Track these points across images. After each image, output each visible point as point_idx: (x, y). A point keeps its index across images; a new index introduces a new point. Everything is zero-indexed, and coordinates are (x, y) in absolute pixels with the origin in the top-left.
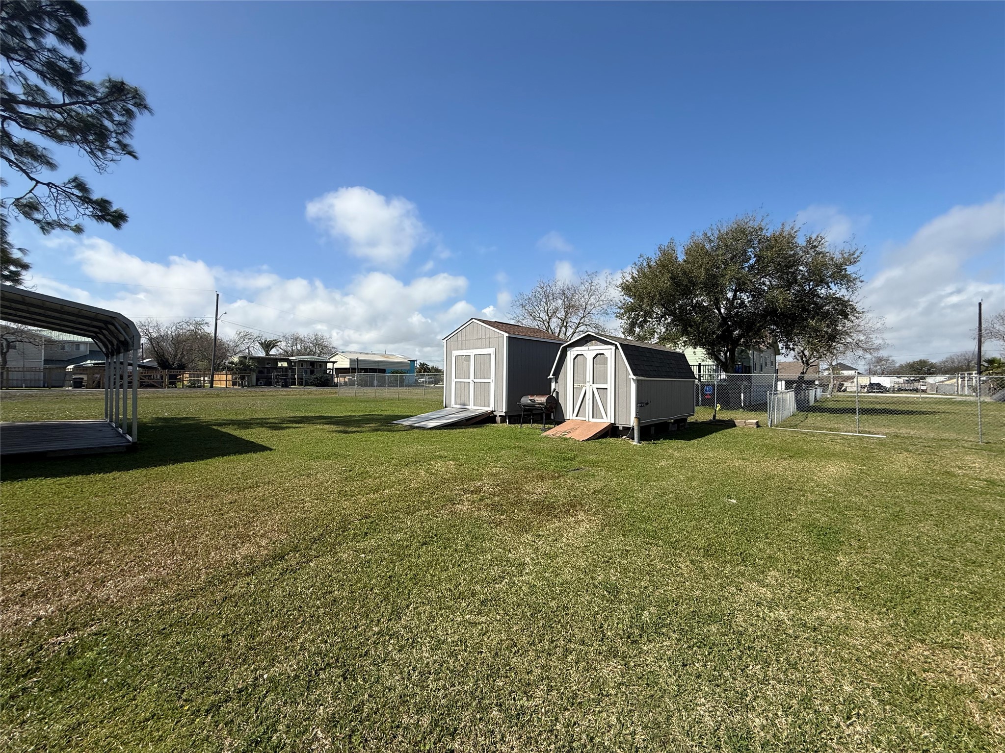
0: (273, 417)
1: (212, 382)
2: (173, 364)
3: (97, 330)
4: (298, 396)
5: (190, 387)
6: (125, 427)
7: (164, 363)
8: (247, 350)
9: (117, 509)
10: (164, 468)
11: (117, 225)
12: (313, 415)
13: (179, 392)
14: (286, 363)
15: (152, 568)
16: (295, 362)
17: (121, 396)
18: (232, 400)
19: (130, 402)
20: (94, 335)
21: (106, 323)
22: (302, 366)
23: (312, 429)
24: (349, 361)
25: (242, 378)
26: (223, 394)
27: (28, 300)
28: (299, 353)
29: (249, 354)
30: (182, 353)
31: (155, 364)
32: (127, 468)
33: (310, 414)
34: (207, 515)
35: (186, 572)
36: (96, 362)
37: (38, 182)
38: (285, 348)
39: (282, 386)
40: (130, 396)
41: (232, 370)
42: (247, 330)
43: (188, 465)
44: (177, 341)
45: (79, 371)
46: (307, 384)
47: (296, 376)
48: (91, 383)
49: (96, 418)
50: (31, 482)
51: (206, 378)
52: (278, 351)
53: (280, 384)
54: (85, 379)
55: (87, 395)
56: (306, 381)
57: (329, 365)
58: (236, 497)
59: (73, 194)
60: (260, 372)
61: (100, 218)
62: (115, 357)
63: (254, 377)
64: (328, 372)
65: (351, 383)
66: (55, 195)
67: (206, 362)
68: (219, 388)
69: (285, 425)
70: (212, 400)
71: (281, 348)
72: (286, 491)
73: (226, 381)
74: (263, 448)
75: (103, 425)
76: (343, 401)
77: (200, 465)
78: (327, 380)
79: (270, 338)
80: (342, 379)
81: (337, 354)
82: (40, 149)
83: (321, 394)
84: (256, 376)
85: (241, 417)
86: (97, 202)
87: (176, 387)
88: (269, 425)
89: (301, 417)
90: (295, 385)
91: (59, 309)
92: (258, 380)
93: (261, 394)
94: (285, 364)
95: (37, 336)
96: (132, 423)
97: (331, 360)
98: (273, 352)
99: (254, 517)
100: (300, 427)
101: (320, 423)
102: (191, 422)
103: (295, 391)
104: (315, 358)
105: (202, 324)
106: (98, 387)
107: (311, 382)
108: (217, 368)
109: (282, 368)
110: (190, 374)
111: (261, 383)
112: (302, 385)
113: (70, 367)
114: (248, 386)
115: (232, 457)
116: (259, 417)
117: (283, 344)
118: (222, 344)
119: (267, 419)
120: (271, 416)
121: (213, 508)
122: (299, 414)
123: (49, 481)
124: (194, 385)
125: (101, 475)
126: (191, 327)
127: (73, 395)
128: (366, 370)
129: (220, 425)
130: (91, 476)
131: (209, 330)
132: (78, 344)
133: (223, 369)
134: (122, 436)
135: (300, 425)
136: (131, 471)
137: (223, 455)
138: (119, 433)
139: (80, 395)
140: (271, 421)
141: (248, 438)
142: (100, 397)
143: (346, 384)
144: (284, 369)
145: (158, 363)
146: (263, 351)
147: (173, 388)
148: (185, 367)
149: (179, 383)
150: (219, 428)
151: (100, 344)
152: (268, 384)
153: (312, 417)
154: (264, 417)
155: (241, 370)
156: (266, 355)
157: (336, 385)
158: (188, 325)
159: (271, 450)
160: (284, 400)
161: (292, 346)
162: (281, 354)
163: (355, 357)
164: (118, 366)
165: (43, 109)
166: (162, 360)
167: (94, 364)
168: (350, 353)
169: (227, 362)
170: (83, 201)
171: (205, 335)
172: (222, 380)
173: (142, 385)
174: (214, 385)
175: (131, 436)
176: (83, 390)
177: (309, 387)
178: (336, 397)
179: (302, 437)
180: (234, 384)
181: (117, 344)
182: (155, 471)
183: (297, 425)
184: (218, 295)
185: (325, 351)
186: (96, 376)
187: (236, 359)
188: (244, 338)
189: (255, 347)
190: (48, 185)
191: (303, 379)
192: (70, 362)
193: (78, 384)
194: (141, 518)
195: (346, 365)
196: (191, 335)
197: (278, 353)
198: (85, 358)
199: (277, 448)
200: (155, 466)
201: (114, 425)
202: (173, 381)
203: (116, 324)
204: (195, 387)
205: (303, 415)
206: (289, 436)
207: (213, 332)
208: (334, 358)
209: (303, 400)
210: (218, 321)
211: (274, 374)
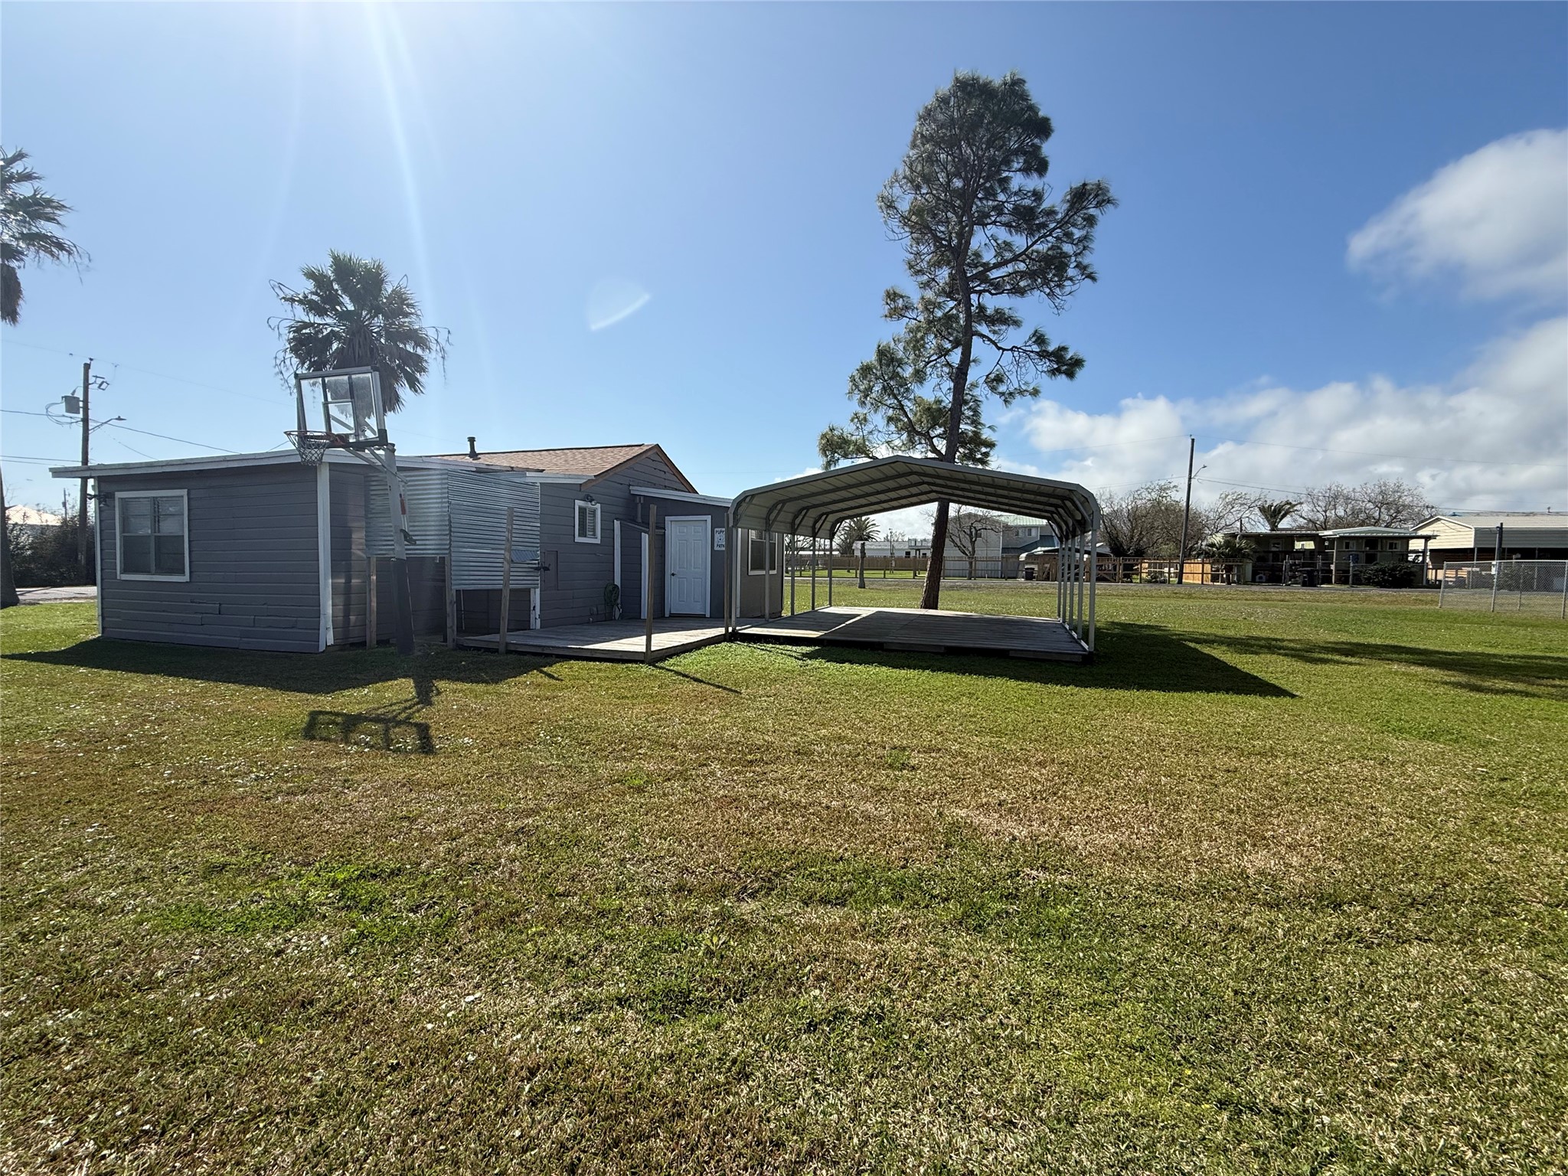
0: (1289, 638)
1: (1180, 575)
2: (1129, 550)
3: (1053, 509)
4: (1339, 604)
5: (1149, 582)
6: (1080, 630)
7: (1118, 549)
8: (1238, 524)
9: (1077, 734)
10: (1127, 693)
11: (1070, 375)
12: (1378, 642)
13: (1135, 588)
14: (1312, 542)
15: (1124, 830)
16: (1332, 540)
17: (1076, 591)
18: (1214, 604)
19: (1086, 601)
20: (1049, 515)
21: (1063, 498)
22: (1347, 547)
23: (1380, 670)
24: (1473, 533)
25: (1229, 569)
26: (1197, 595)
27: (998, 482)
28: (1339, 523)
29: (1241, 530)
30: (1141, 534)
31: (1107, 550)
32: (1084, 684)
33: (1372, 641)
34: (1191, 777)
35: (1168, 856)
36: (1046, 549)
37: (1004, 350)
38: (1311, 516)
39: (1304, 584)
40: (1087, 592)
41: (1213, 556)
42: (1239, 490)
43: (1159, 696)
44: (1135, 516)
45: (1030, 561)
46: (1358, 581)
47: (1333, 567)
48: (1041, 574)
49: (1048, 616)
50: (999, 681)
51: (1172, 570)
52: (1295, 521)
53: (1300, 580)
54: (1036, 569)
55: (1038, 588)
56: (1354, 575)
57: (1416, 545)
58: (1235, 763)
59: (1032, 352)
60: (1259, 559)
61: (1053, 372)
62: (1070, 541)
63: (1249, 568)
64: (1410, 559)
65: (1481, 582)
66: (1017, 358)
67: (1172, 545)
68: (1190, 584)
69: (1316, 655)
70: (1181, 602)
71: (1301, 517)
72: (1335, 780)
73: (1203, 573)
74: (1278, 692)
75: (1055, 625)
76: (1456, 620)
77: (1176, 698)
78: (1412, 574)
79: (1276, 499)
80: (1451, 573)
81: (1438, 520)
82: (1007, 311)
83: (1392, 602)
84: (1253, 567)
85: (1231, 633)
86: (1053, 354)
87: (1131, 582)
88: (1282, 651)
89: (1350, 644)
90: (1330, 582)
91: (1006, 485)
92: (1255, 573)
93: (1262, 596)
94: (1310, 545)
95: (997, 522)
96: (1088, 626)
97: (1420, 533)
98: (1285, 524)
99: (1271, 808)
100: (1351, 664)
101: (1400, 661)
102: (1156, 633)
103: (1331, 595)
104: (1380, 530)
105: (1168, 488)
106: (1047, 579)
107: (1369, 579)
108: (1188, 555)
109: (1303, 552)
110: (1150, 564)
111: (1261, 578)
112: (1346, 582)
113: (1023, 556)
114: (1238, 582)
115: (1222, 696)
116: (1264, 635)
117: (1305, 509)
118: (1197, 515)
119: (1279, 640)
120: (1285, 636)
121: (1199, 770)
122: (1343, 637)
123: (1012, 683)
124: (1155, 579)
125: (1058, 687)
126: (1154, 495)
127: (1026, 588)
128: (1527, 553)
129: (1198, 641)
130: (1049, 686)
131: (1179, 496)
132: (1029, 528)
133: (1199, 555)
134: (1077, 642)
135: (1350, 659)
136: (1088, 689)
137: (1209, 691)
138: (1074, 638)
139: (1032, 588)
140: (1285, 643)
141: (1246, 668)
142: (1051, 591)
143: (1460, 583)
144: (1307, 554)
145: (1111, 549)
146: (1267, 524)
147: (1127, 582)
148: (1144, 553)
149: (1134, 576)
150: (1198, 647)
151: (1054, 526)
152: (1275, 579)
153: (1377, 646)
154: (1272, 636)
155: (1227, 556)
156: (1272, 530)
157: (1436, 585)
158: (1149, 493)
159: (1293, 696)
160: (1310, 609)
161: (1325, 511)
162: (1301, 527)
163: (1492, 523)
164: (1067, 553)
165: (1009, 265)
166: (1115, 544)
167: (1044, 552)
168: (1478, 514)
169: (1204, 543)
170: (1040, 356)
171: (1172, 505)
172: (1195, 572)
173: (1100, 579)
174: (1184, 581)
175: (1087, 643)
176: (1035, 583)
177: (1362, 588)
178: (1437, 612)
179: (1356, 683)
180: (1215, 578)
181: (1073, 525)
182: (1117, 694)
183: (1344, 659)
184: (1193, 440)
185: (1404, 515)
186: (1046, 565)
187: (1218, 539)
188: (1232, 504)
189: (1252, 517)
190: (1011, 350)
191: (1348, 571)
192: (1023, 549)
193: (1029, 576)
194: (1104, 754)
195: (1467, 541)
196: (1153, 506)
197: (1294, 525)
198: (1035, 545)
199: (1304, 695)
200: (1116, 688)
201: (1068, 627)
202: (1129, 573)
203: (1075, 499)
204: (1156, 582)
205: (1355, 641)
206: (1327, 676)
207: (1185, 500)
208: (1427, 528)
209: (1351, 611)
210: (1192, 480)
211: (1288, 561)
